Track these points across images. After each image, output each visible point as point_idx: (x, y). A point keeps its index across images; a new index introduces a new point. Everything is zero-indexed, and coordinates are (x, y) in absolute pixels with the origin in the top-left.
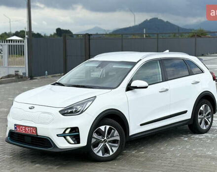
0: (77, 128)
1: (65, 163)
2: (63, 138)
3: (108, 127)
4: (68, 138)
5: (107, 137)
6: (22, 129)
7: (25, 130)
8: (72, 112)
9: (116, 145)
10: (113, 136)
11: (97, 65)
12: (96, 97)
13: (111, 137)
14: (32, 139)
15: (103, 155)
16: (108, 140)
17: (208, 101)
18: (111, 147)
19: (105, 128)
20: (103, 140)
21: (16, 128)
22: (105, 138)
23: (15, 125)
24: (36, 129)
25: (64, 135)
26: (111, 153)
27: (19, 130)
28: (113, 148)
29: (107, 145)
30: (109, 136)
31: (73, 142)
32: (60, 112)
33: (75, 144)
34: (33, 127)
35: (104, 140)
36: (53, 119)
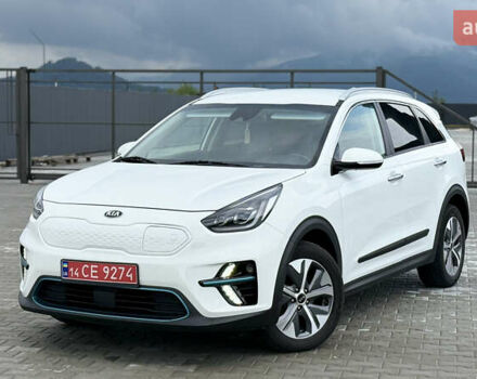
0: (252, 263)
1: (201, 359)
2: (215, 289)
3: (308, 262)
4: (227, 289)
5: (305, 288)
6: (88, 271)
7: (101, 274)
8: (231, 223)
9: (326, 308)
10: (318, 286)
11: (229, 115)
12: (280, 185)
13: (314, 288)
14: (117, 298)
15: (297, 335)
16: (308, 296)
17: (457, 210)
18: (314, 313)
19: (303, 263)
20: (296, 295)
21: (64, 270)
22: (302, 291)
23: (64, 261)
24: (135, 268)
25: (217, 283)
26: (315, 330)
27: (75, 275)
28: (318, 316)
29: (305, 307)
30: (310, 287)
31: (238, 301)
32: (204, 221)
33: (242, 305)
34: (127, 266)
35: (299, 297)
36: (187, 242)
